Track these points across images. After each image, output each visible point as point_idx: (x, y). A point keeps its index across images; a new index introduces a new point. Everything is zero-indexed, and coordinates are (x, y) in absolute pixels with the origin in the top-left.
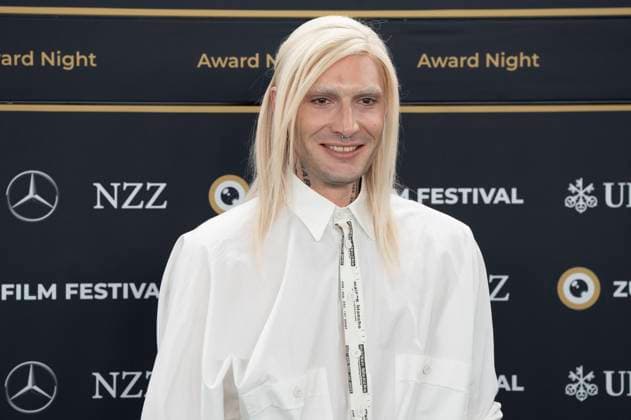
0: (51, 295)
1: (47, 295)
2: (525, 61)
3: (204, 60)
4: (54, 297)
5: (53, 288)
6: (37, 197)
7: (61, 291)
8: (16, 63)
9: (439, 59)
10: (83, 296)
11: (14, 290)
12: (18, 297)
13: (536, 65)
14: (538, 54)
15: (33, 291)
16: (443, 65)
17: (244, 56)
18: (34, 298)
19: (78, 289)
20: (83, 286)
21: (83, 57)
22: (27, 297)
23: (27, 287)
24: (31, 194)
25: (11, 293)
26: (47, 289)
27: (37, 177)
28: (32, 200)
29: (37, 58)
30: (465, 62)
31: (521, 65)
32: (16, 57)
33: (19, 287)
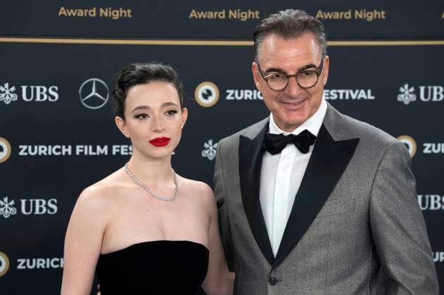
0: (104, 153)
1: (102, 152)
2: (377, 15)
3: (193, 14)
4: (106, 153)
5: (106, 148)
6: (97, 95)
7: (110, 150)
8: (85, 15)
9: (328, 14)
10: (122, 153)
11: (83, 149)
12: (86, 153)
13: (383, 17)
14: (385, 11)
15: (94, 150)
16: (330, 17)
17: (216, 11)
18: (94, 154)
19: (120, 149)
20: (123, 147)
21: (124, 11)
22: (91, 153)
23: (91, 147)
24: (94, 93)
25: (82, 151)
26: (102, 148)
27: (96, 82)
28: (94, 97)
29: (98, 12)
30: (343, 15)
31: (375, 17)
32: (86, 11)
33: (86, 147)
